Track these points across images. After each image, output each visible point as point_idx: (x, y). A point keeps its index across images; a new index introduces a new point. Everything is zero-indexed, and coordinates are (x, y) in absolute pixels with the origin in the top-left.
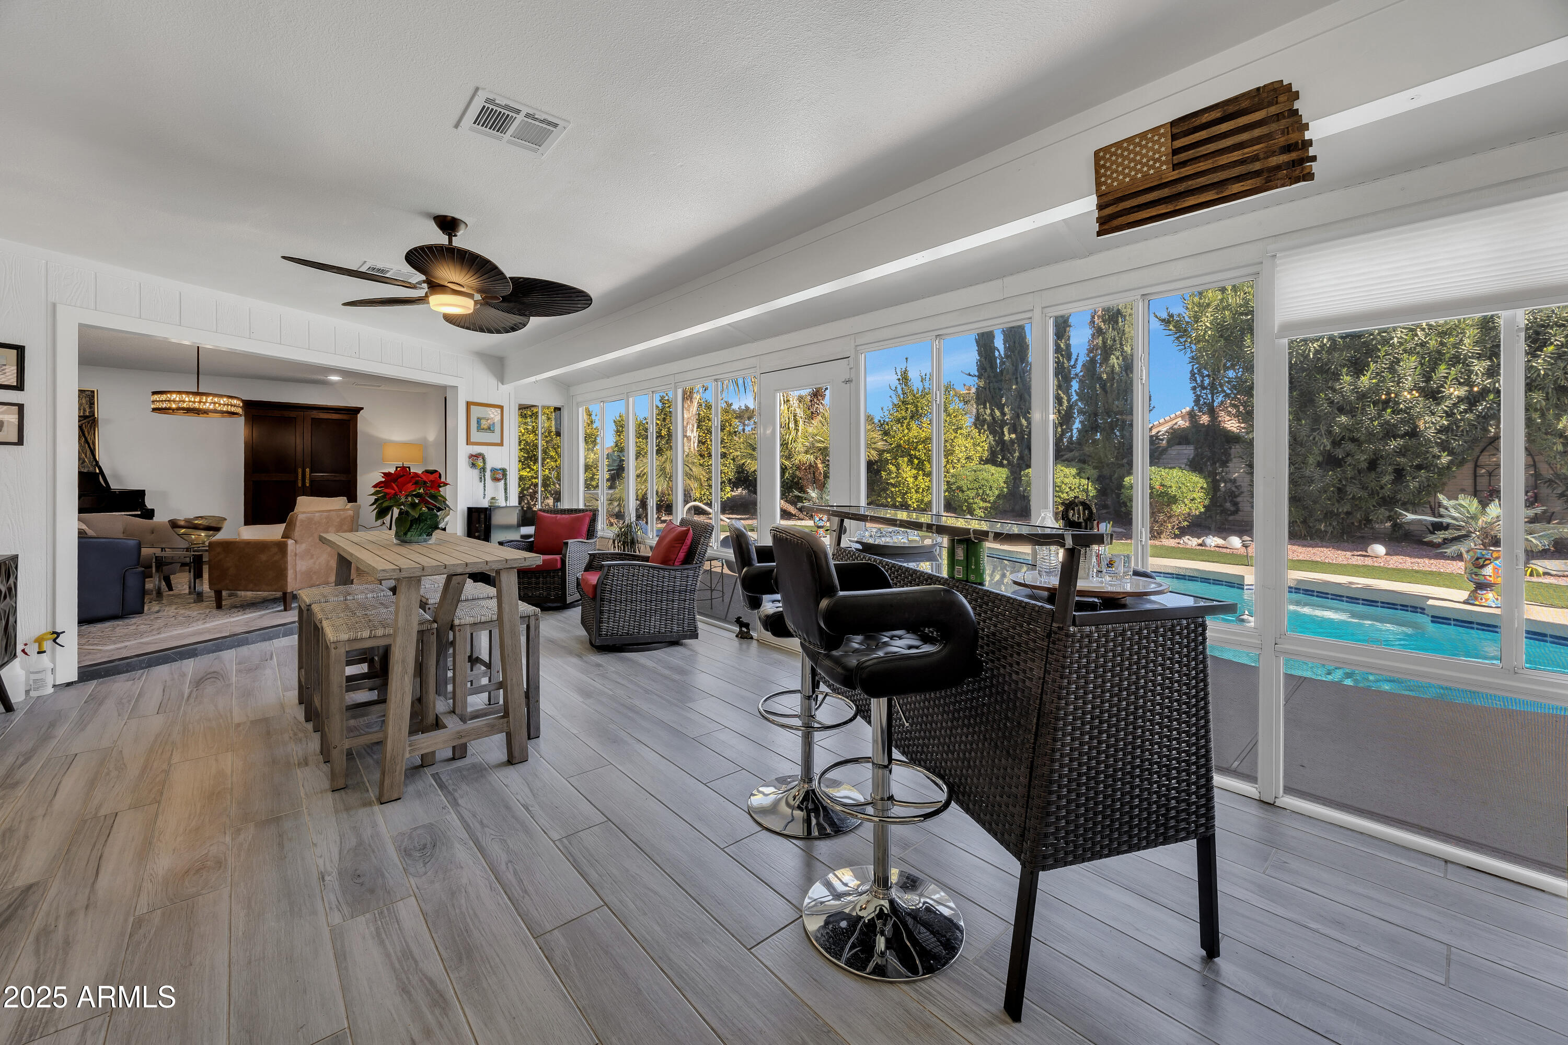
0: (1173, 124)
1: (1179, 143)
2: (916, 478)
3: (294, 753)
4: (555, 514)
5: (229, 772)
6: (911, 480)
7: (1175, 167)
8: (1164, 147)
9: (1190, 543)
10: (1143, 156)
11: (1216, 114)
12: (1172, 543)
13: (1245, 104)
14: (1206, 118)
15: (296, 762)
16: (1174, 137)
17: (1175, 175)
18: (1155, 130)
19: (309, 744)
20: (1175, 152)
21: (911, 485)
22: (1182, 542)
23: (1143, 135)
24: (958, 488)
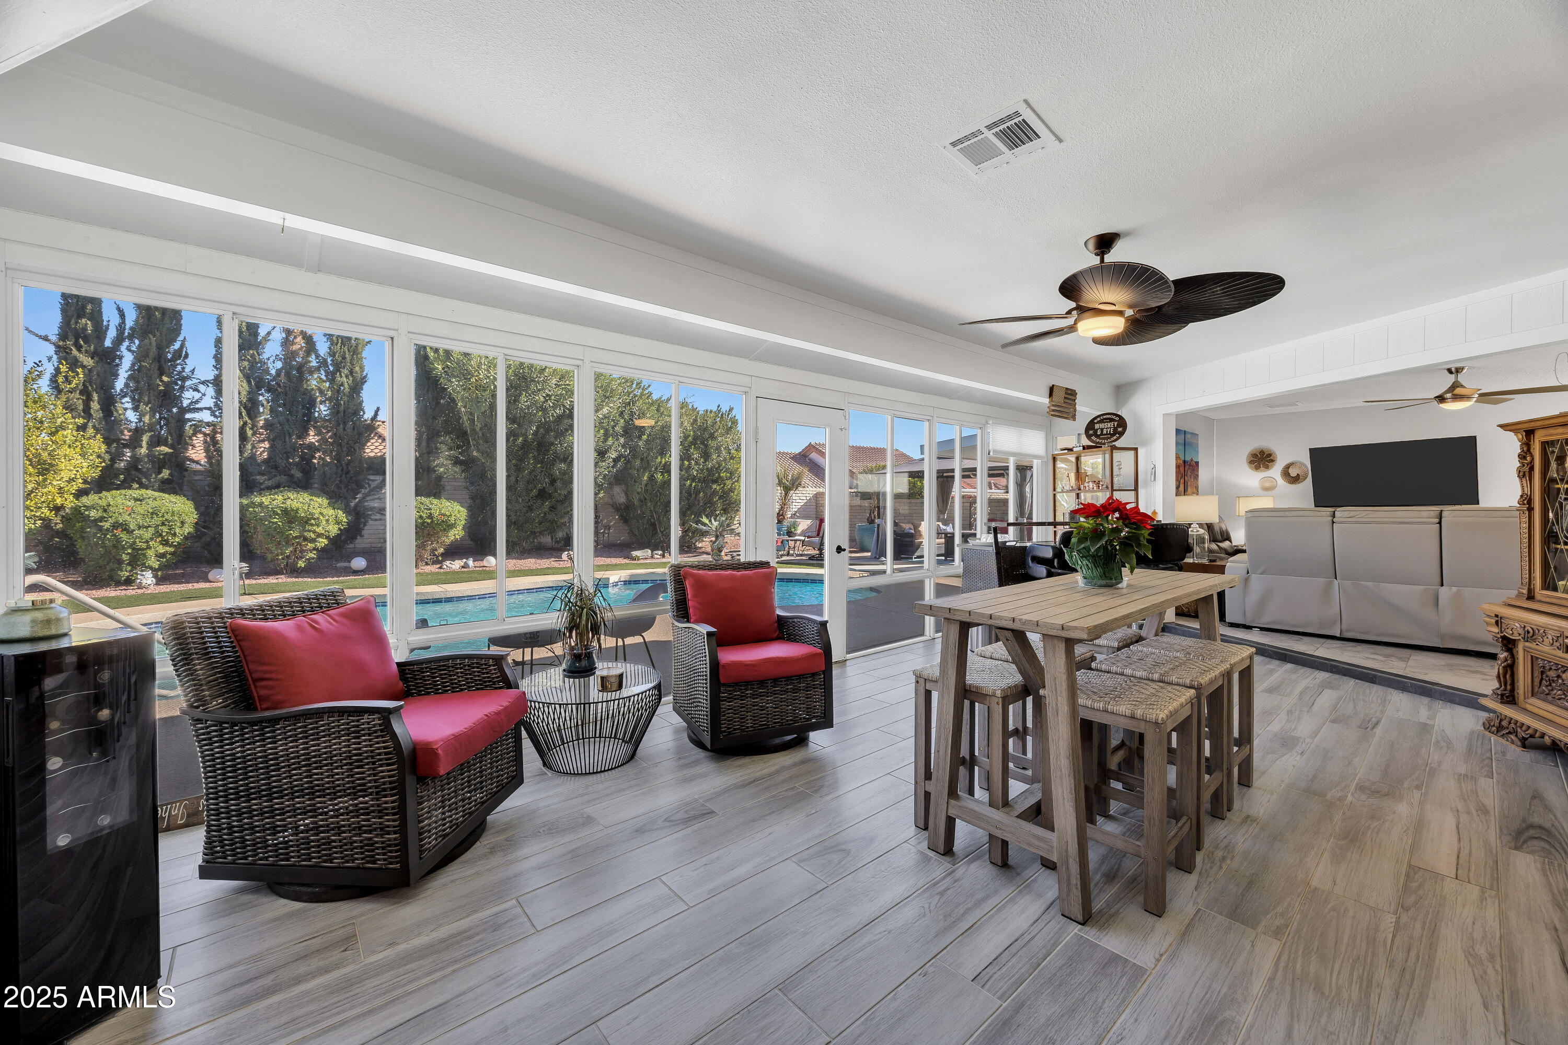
0: (1066, 389)
1: (1065, 396)
3: (1246, 836)
5: (1326, 854)
7: (1064, 403)
8: (1063, 394)
9: (453, 566)
12: (434, 568)
13: (1073, 393)
14: (1069, 392)
15: (1254, 825)
16: (1065, 393)
17: (1064, 405)
19: (1223, 836)
20: (1065, 398)
22: (445, 567)
23: (1062, 388)
24: (116, 525)
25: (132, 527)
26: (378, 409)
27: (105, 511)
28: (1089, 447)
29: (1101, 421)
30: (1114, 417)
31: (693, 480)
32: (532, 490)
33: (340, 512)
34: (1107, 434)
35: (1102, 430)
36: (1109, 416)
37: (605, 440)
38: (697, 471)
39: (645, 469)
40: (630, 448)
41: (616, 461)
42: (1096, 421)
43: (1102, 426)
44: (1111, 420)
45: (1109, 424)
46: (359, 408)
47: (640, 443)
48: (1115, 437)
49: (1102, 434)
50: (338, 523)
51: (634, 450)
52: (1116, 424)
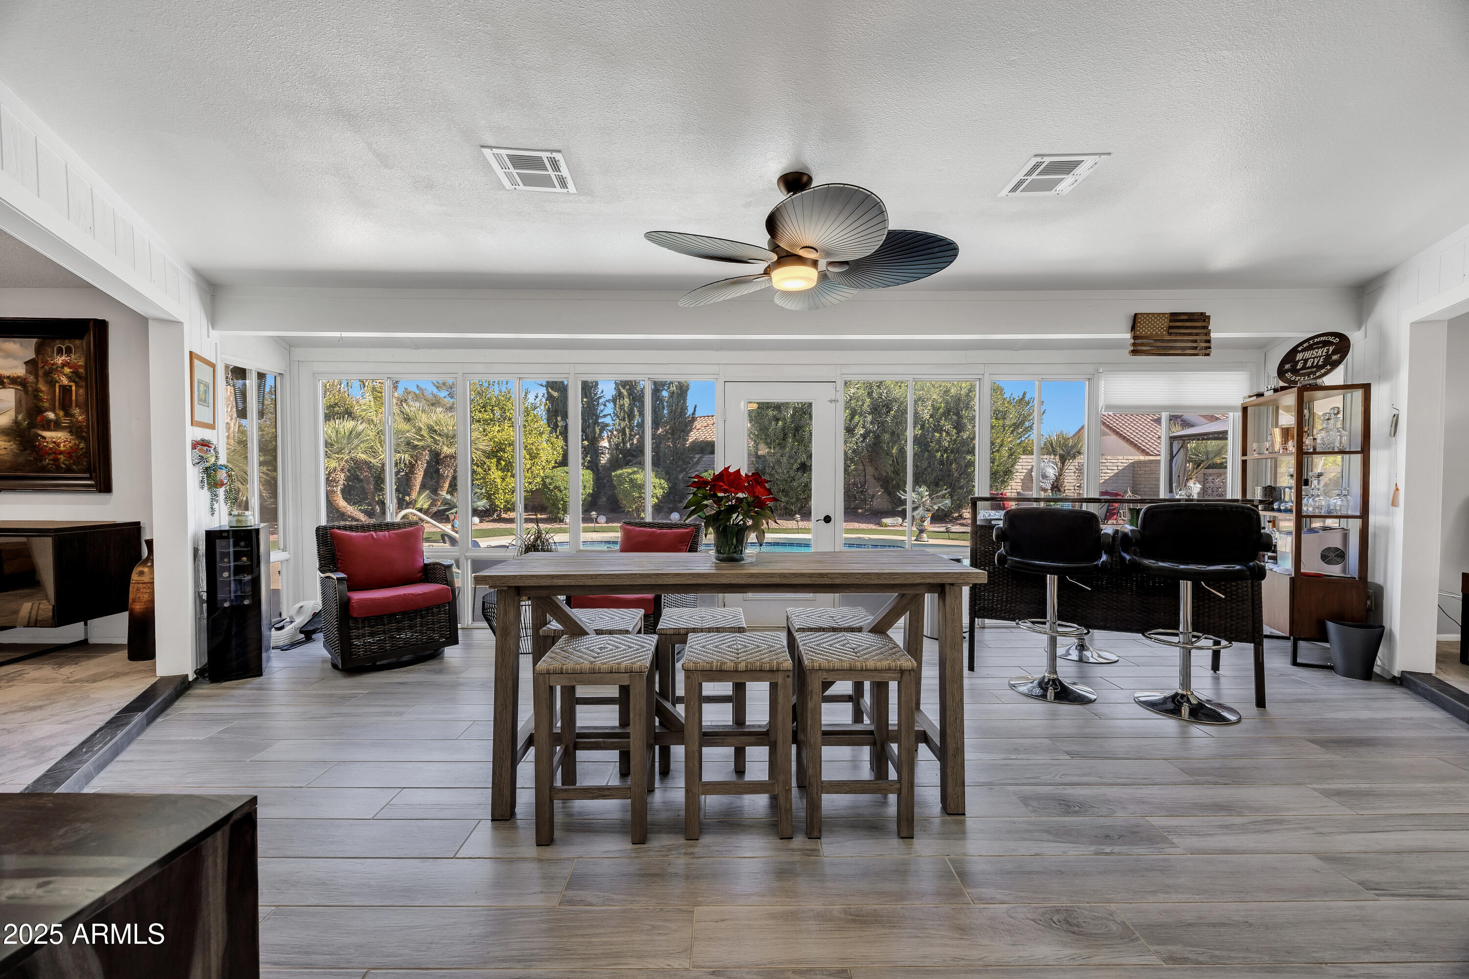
0: (1173, 314)
1: (1172, 324)
2: (503, 479)
4: (364, 531)
6: (499, 481)
7: (1170, 334)
8: (1166, 323)
10: (1157, 324)
11: (1186, 317)
13: (1196, 318)
14: (1182, 317)
16: (1171, 321)
17: (1168, 338)
18: (1164, 314)
20: (1170, 327)
21: (499, 487)
23: (1159, 314)
24: (556, 488)
25: (562, 489)
26: (696, 406)
27: (552, 479)
28: (1283, 389)
29: (1310, 348)
30: (1331, 339)
31: (946, 451)
32: (793, 464)
33: (663, 481)
34: (1312, 367)
35: (1306, 361)
36: (1322, 339)
37: (852, 418)
38: (949, 442)
39: (894, 443)
40: (879, 423)
41: (864, 436)
42: (1300, 349)
43: (1307, 355)
44: (1326, 344)
45: (1320, 351)
46: (684, 408)
47: (888, 419)
48: (1323, 371)
49: (1304, 368)
50: (663, 488)
51: (882, 424)
52: (1331, 349)
